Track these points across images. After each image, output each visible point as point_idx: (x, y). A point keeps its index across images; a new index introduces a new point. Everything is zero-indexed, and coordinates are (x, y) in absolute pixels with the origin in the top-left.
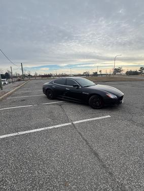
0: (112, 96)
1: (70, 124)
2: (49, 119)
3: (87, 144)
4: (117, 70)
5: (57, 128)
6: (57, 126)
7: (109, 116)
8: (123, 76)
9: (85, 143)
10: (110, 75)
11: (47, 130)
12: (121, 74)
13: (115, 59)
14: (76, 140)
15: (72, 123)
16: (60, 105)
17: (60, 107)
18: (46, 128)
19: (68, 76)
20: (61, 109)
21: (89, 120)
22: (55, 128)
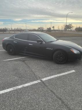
0: (75, 52)
1: (39, 81)
2: (16, 78)
3: (63, 102)
4: (68, 27)
5: (27, 87)
6: (27, 85)
7: (74, 71)
8: (73, 32)
9: (60, 102)
10: (62, 31)
11: (16, 90)
12: (71, 31)
13: (67, 16)
14: (50, 100)
15: (41, 80)
16: (24, 61)
17: (23, 63)
18: (15, 88)
19: (23, 30)
20: (25, 65)
21: (56, 76)
22: (24, 87)
